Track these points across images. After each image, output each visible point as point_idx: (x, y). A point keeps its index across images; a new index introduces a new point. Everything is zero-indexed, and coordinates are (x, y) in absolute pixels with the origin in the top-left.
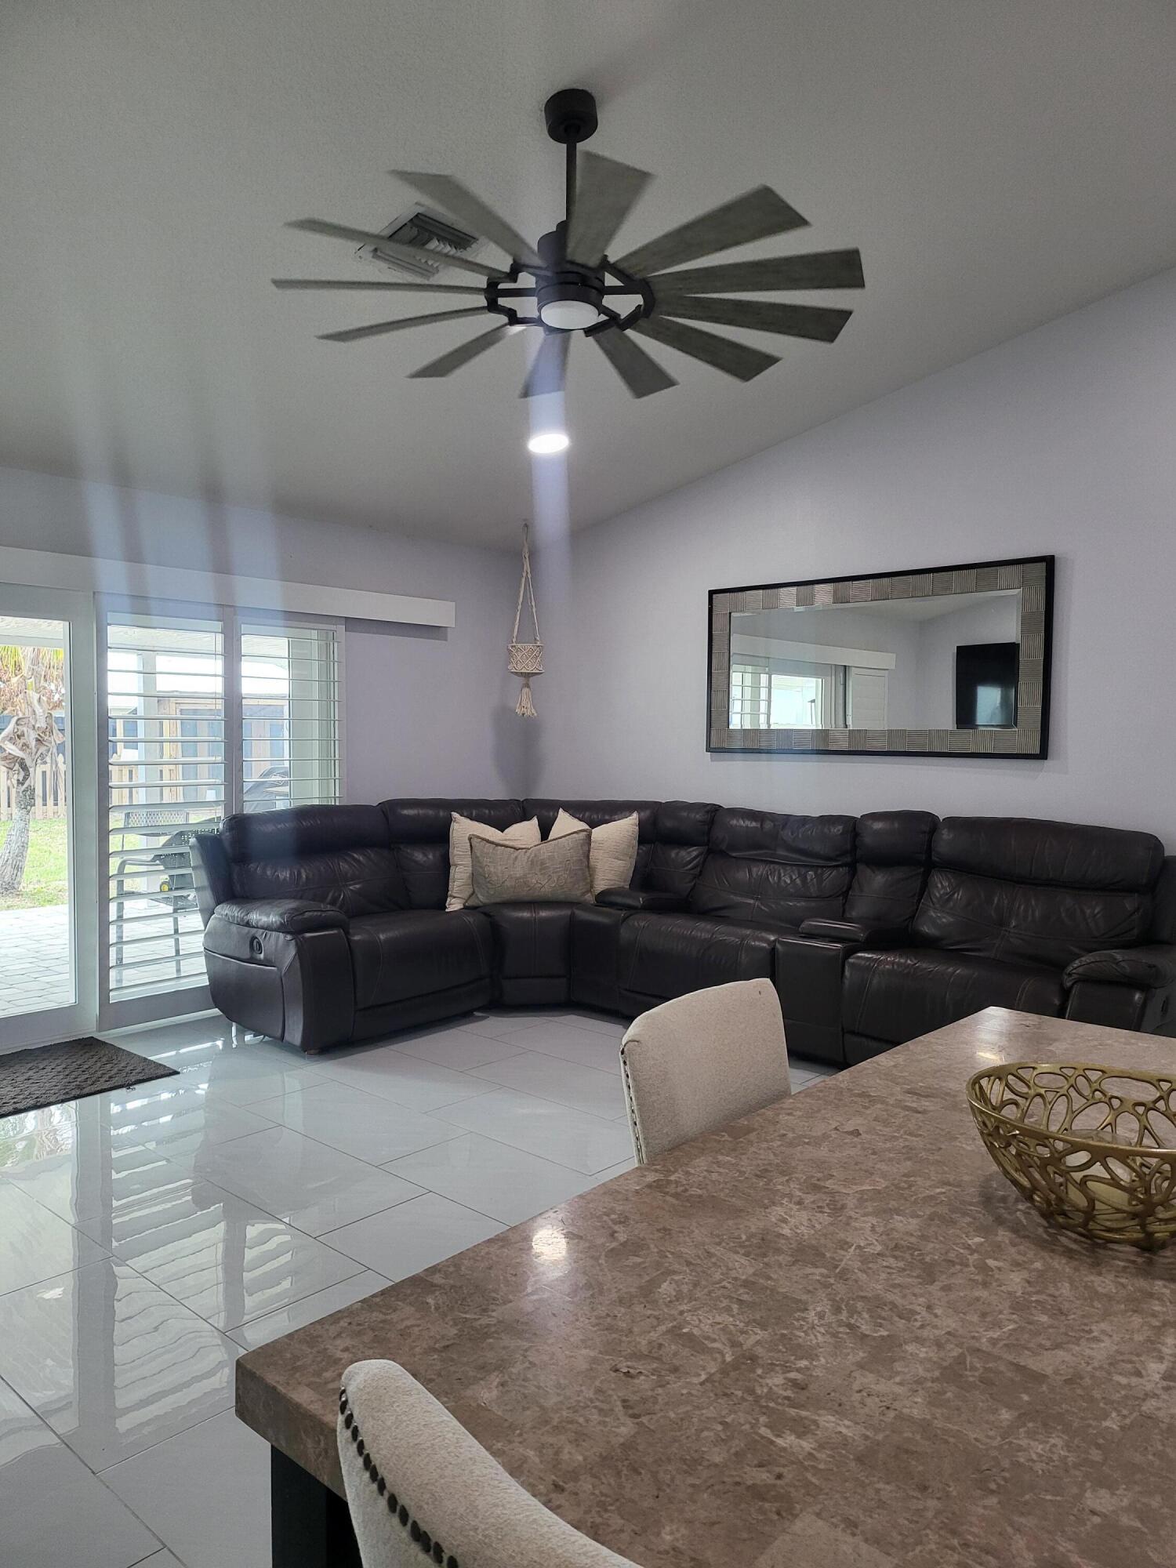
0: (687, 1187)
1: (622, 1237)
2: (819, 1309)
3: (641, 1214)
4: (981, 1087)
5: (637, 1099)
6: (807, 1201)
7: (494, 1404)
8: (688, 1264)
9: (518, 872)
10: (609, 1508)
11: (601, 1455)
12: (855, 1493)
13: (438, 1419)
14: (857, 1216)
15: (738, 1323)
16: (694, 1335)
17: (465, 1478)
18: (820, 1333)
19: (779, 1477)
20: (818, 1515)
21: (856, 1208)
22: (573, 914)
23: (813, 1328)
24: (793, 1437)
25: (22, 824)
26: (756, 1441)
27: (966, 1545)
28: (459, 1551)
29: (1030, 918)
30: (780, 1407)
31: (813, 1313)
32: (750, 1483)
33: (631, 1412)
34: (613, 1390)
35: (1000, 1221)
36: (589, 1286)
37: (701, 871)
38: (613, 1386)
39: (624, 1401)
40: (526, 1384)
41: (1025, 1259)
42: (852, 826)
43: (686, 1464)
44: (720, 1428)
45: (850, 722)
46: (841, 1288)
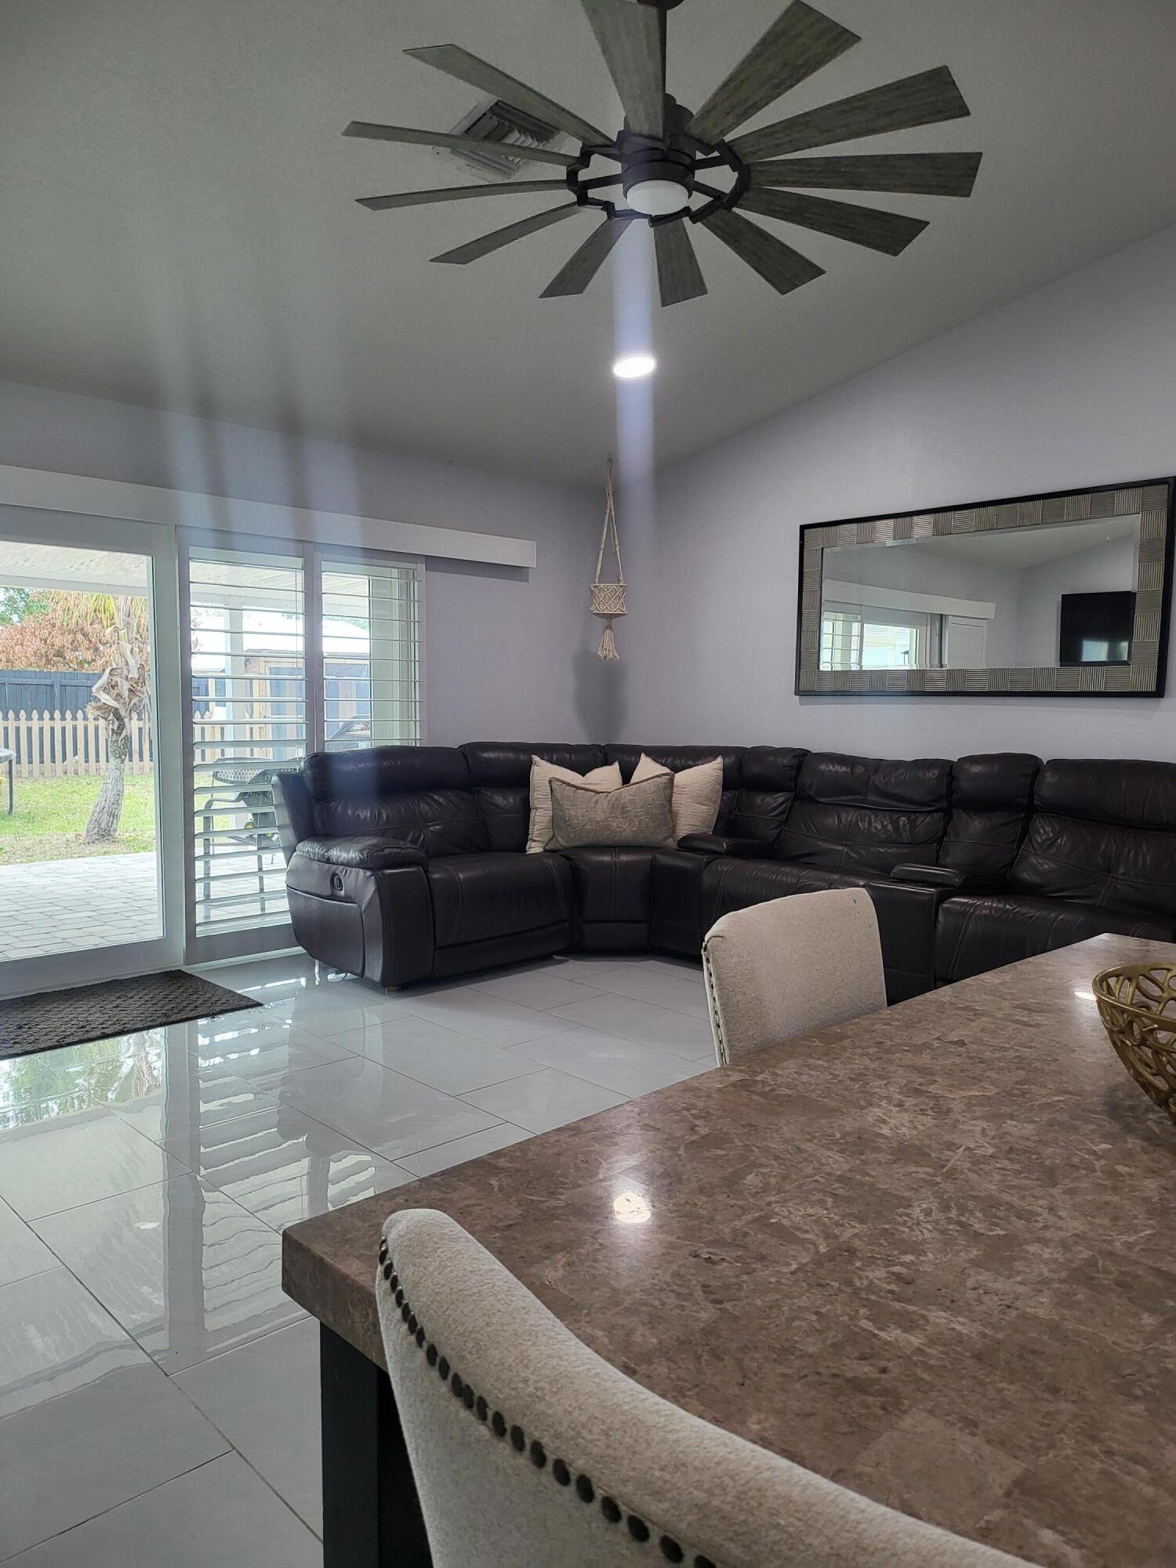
0: (775, 1087)
1: (703, 1130)
2: (924, 1206)
3: (725, 1110)
4: (1108, 986)
5: (720, 998)
6: (907, 1104)
7: (559, 1283)
8: (776, 1158)
9: (599, 816)
10: (688, 1393)
11: (678, 1339)
12: (973, 1391)
13: (486, 1267)
14: (964, 1119)
15: (832, 1216)
16: (783, 1226)
17: (516, 1326)
18: (926, 1229)
19: (884, 1370)
20: (930, 1412)
21: (964, 1111)
22: (654, 859)
23: (918, 1224)
24: (898, 1332)
25: (118, 772)
26: (856, 1333)
27: (1109, 1453)
28: (507, 1405)
29: (1140, 865)
30: (882, 1300)
31: (918, 1210)
32: (849, 1375)
33: (712, 1297)
34: (693, 1275)
35: (1128, 1129)
36: (666, 1175)
37: (787, 818)
38: (693, 1271)
39: (704, 1286)
40: (596, 1265)
41: (1161, 1166)
42: (948, 770)
43: (775, 1353)
44: (814, 1318)
45: (945, 661)
46: (949, 1187)
